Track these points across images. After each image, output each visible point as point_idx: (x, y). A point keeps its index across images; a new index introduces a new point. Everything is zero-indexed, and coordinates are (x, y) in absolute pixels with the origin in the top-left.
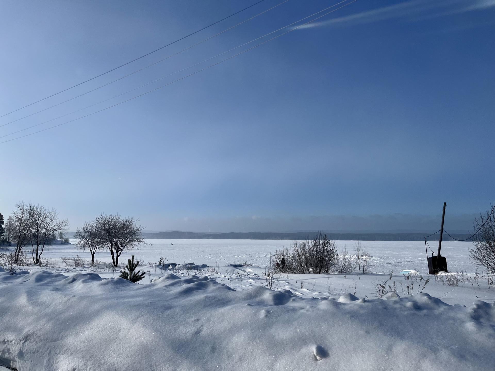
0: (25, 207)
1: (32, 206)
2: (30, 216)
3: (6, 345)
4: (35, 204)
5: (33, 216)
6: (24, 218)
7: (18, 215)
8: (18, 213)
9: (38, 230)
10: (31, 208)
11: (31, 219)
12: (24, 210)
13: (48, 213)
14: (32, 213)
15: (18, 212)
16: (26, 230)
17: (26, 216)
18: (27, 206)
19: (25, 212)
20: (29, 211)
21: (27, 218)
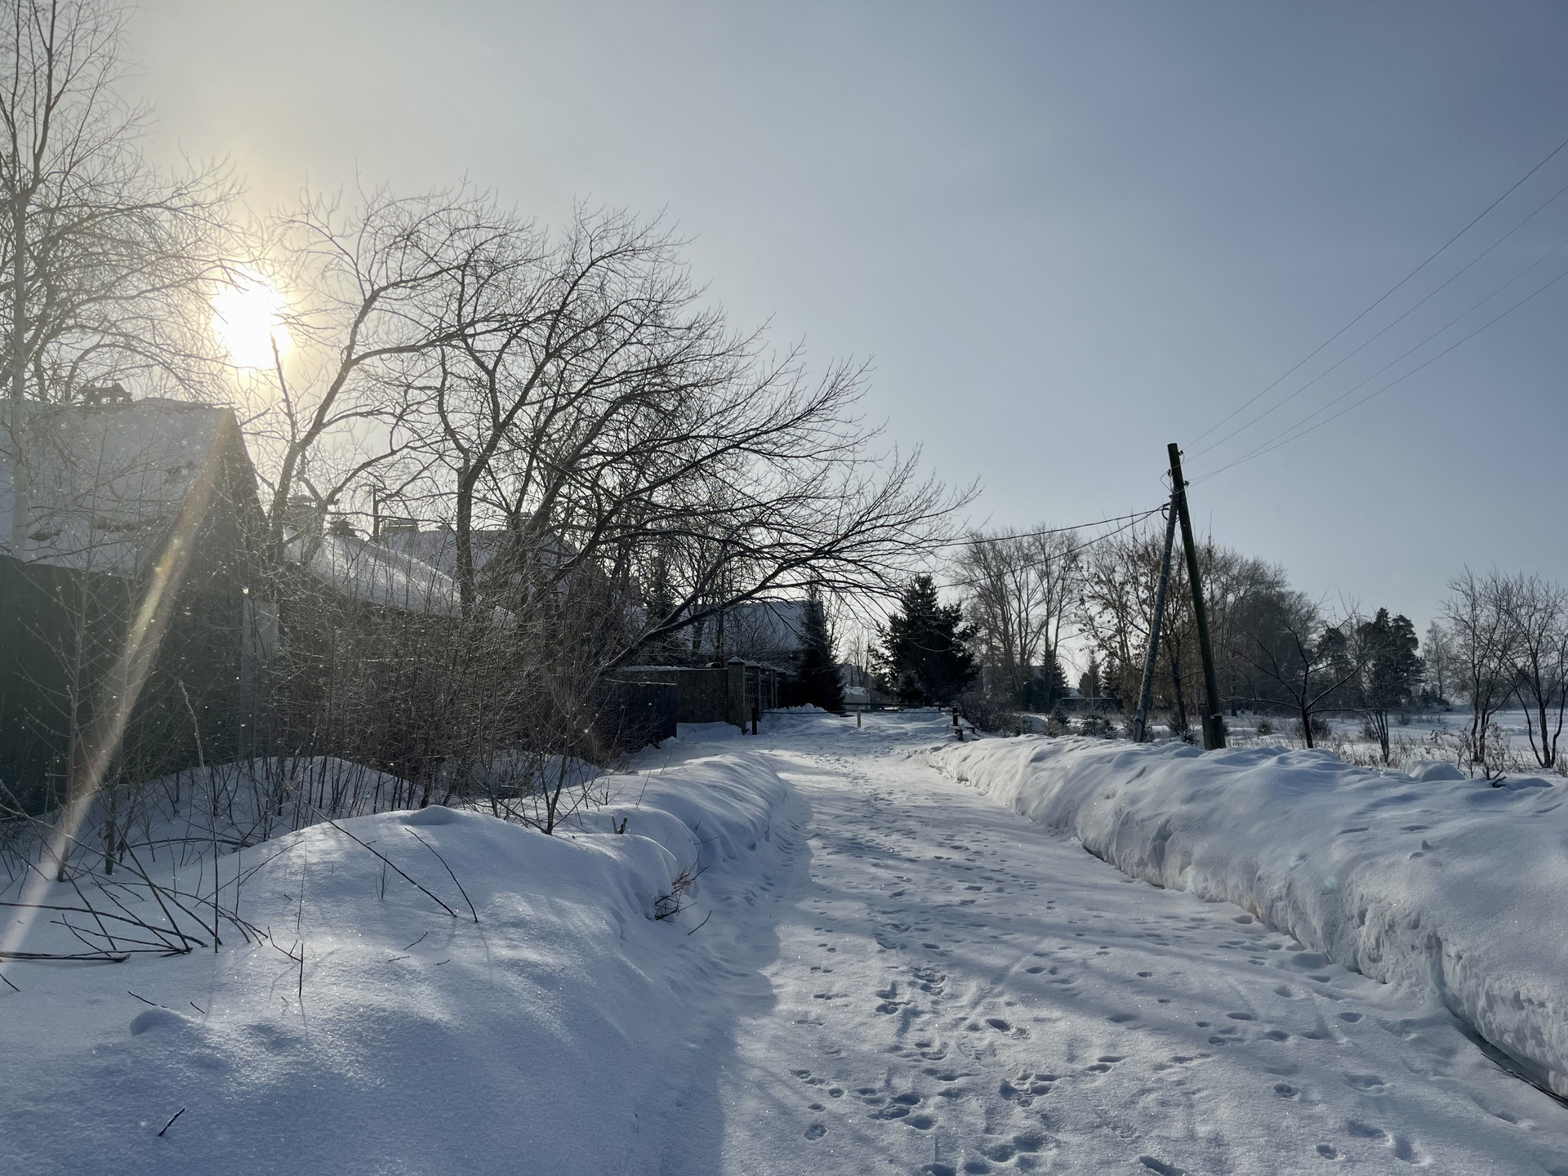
0: (1478, 587)
1: (1501, 579)
2: (1498, 614)
3: (1524, 1013)
4: (1509, 573)
5: (1508, 612)
6: (1482, 621)
7: (1462, 611)
8: (1460, 608)
9: (1534, 656)
10: (1499, 587)
11: (1506, 623)
12: (1477, 595)
13: (1558, 600)
14: (1504, 602)
15: (1459, 602)
16: (1496, 660)
17: (1487, 615)
18: (1484, 581)
19: (1481, 601)
20: (1492, 597)
21: (1492, 620)
